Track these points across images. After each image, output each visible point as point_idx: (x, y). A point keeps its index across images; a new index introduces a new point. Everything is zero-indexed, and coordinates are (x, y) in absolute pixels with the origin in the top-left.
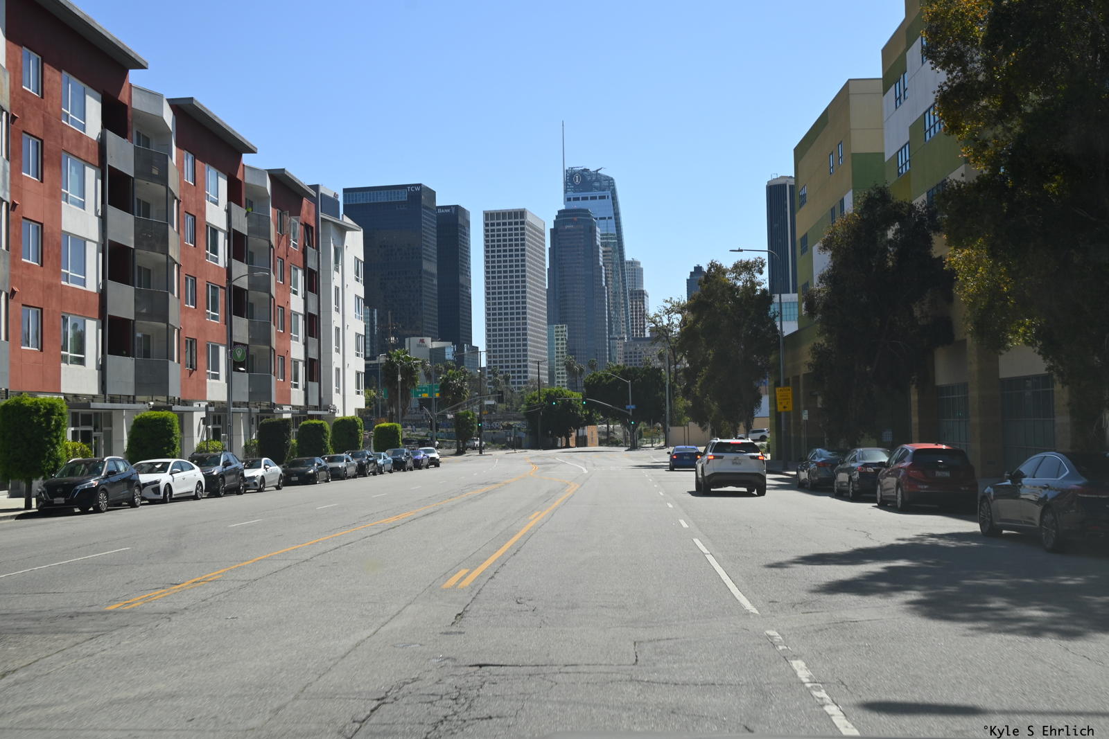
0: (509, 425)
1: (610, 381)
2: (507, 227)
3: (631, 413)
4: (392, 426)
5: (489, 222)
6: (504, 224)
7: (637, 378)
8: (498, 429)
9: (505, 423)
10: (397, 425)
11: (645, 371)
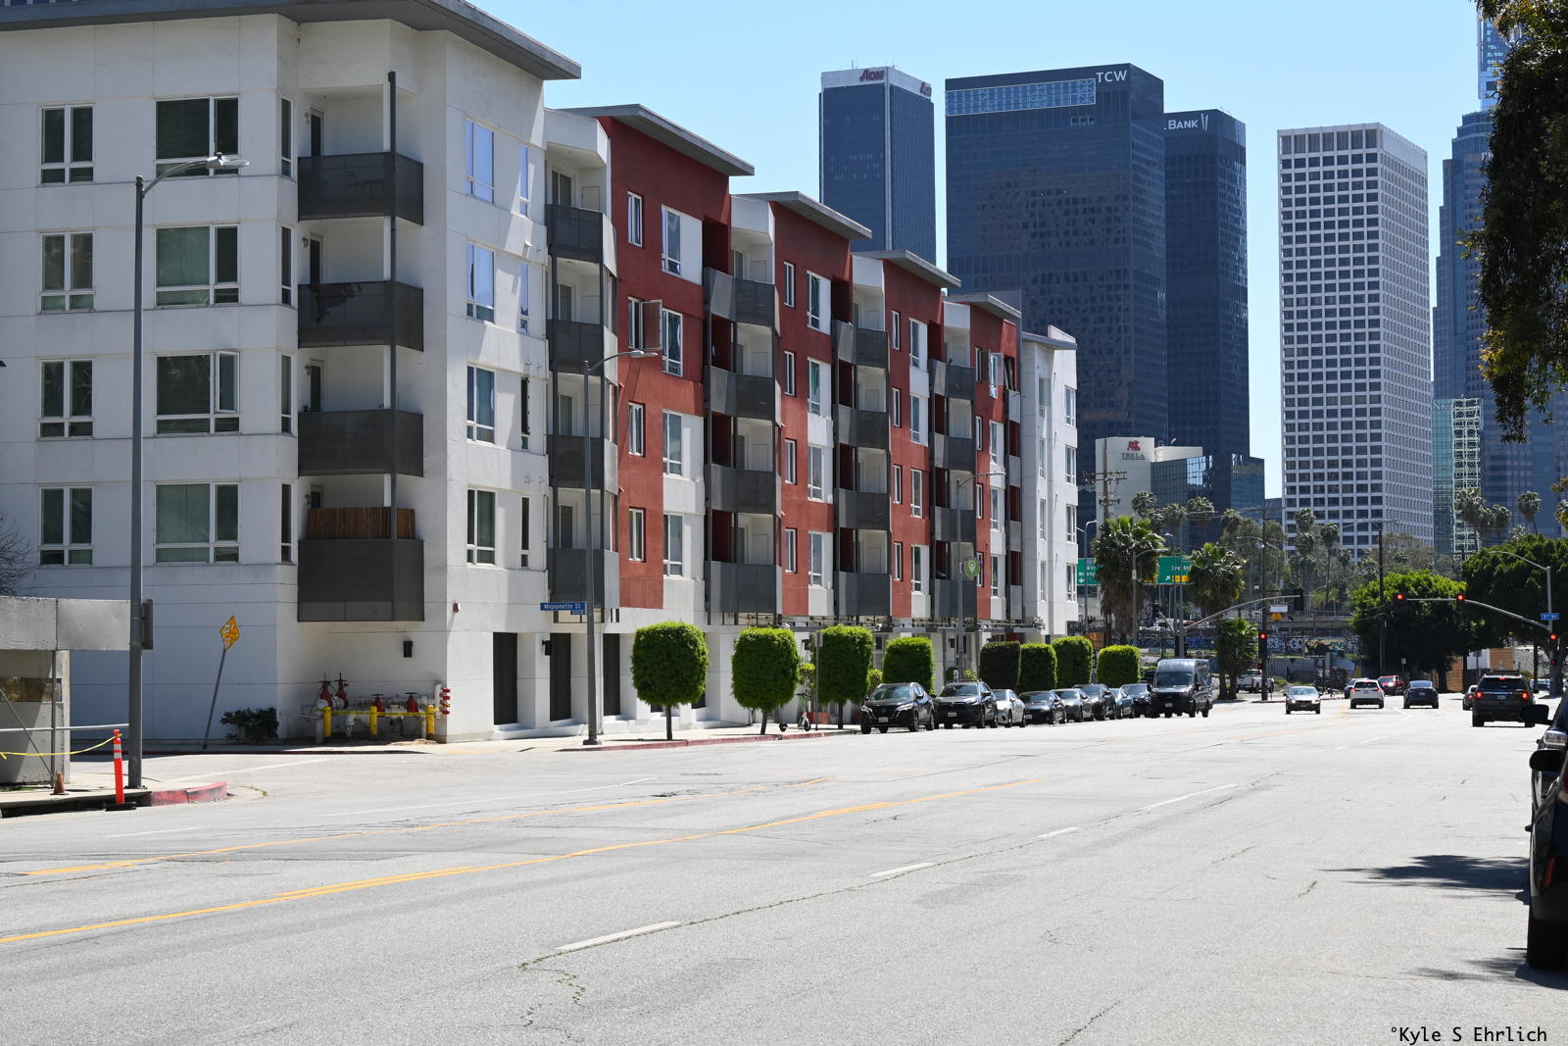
0: (1323, 645)
1: (1511, 567)
2: (1336, 168)
3: (1549, 628)
4: (1127, 651)
5: (1293, 157)
6: (1328, 161)
8: (1300, 651)
9: (1313, 643)
10: (1134, 648)
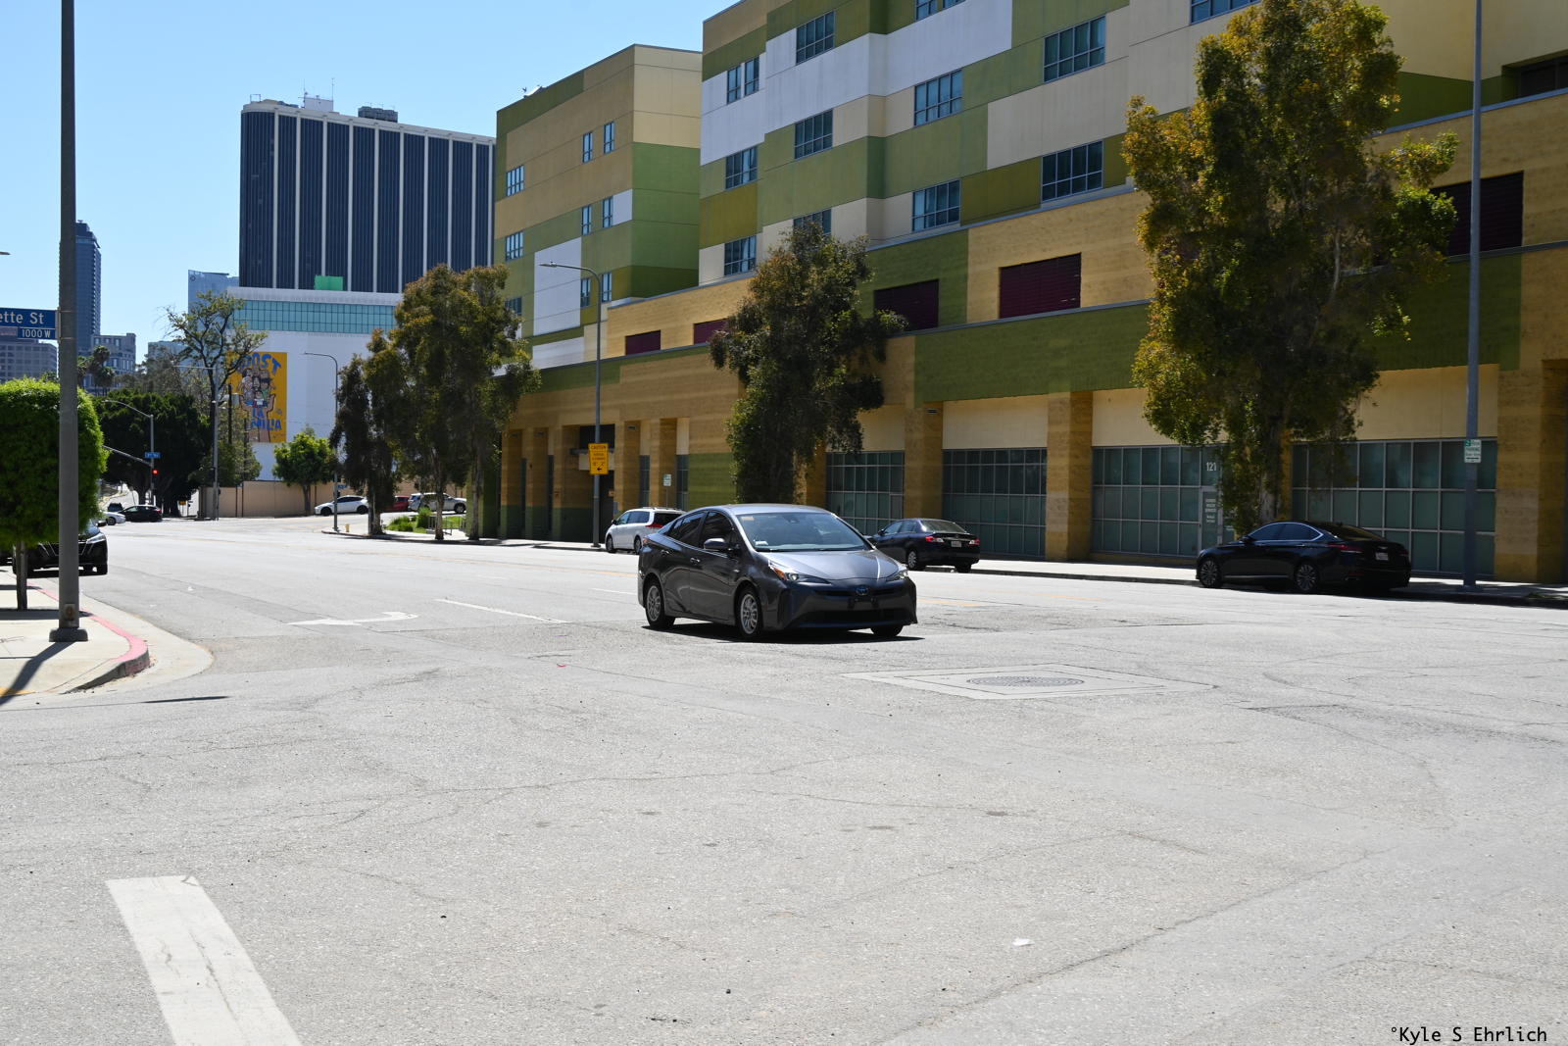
1: (118, 413)
3: (152, 465)
7: (162, 411)
11: (172, 402)
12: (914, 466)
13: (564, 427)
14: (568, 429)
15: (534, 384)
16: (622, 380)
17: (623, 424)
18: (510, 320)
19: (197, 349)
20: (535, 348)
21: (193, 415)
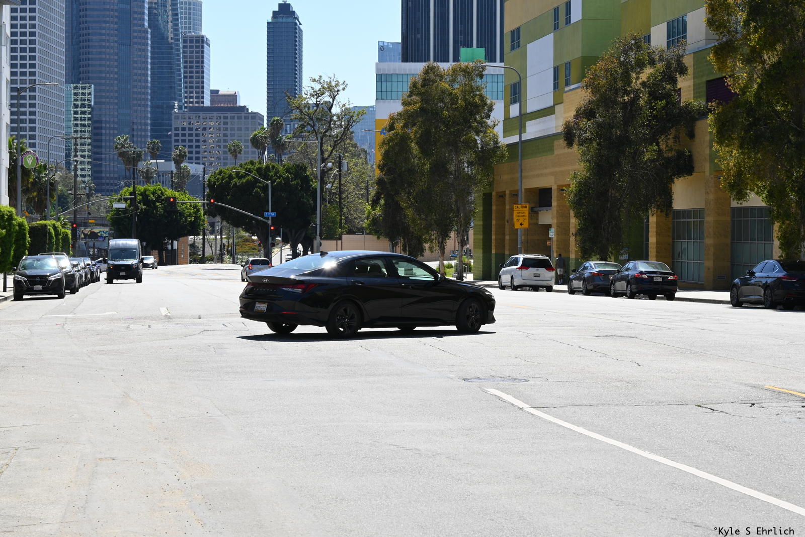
1: (244, 180)
3: (270, 222)
7: (279, 178)
11: (288, 170)
12: (709, 219)
13: (525, 189)
14: (530, 191)
15: (503, 156)
16: (556, 152)
17: (556, 188)
18: (486, 104)
19: (309, 124)
20: (528, 123)
21: (306, 180)
